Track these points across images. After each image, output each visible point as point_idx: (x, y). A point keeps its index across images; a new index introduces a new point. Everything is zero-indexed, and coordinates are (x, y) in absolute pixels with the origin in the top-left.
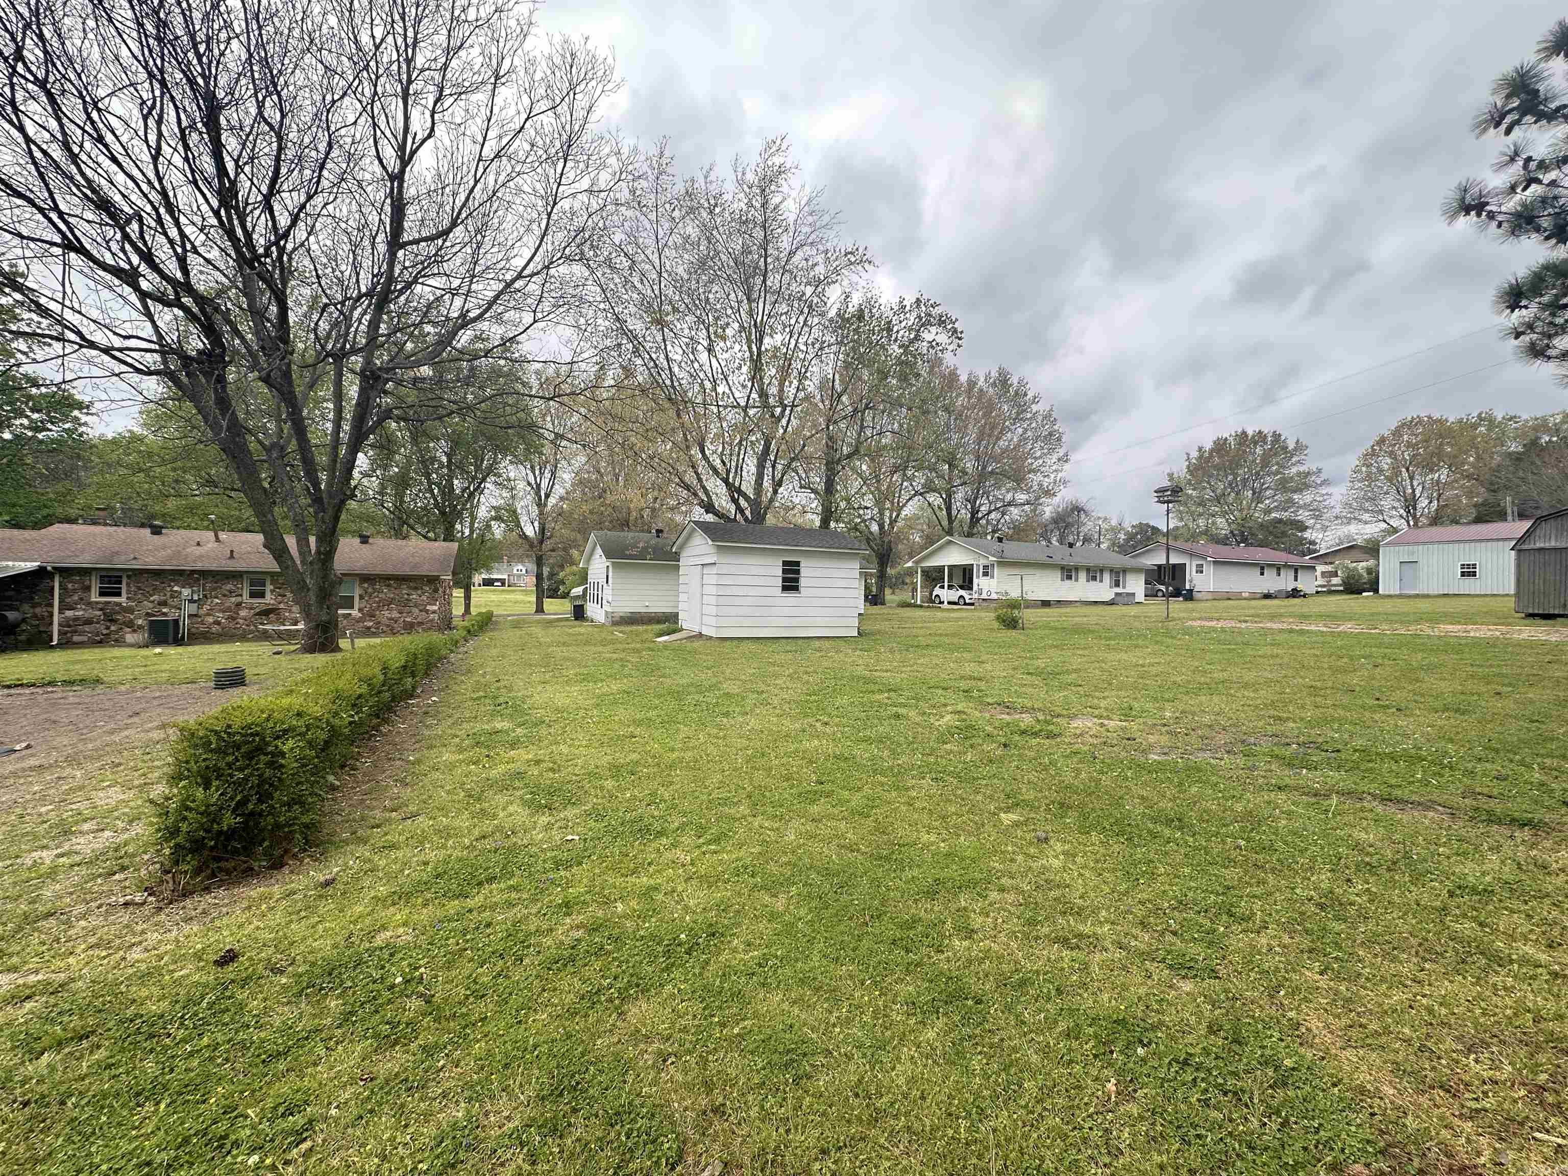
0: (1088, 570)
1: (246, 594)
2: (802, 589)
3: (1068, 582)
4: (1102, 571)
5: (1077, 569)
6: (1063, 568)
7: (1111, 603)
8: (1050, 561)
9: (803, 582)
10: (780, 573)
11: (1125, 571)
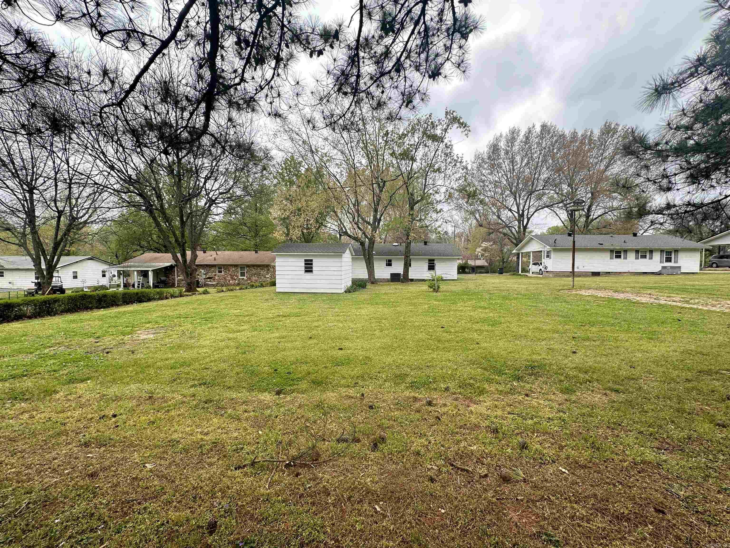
0: (637, 251)
1: (217, 272)
2: (314, 272)
3: (618, 260)
4: (651, 252)
5: (626, 251)
6: (612, 251)
7: (659, 274)
8: (601, 247)
9: (314, 269)
10: (303, 265)
11: (676, 251)
